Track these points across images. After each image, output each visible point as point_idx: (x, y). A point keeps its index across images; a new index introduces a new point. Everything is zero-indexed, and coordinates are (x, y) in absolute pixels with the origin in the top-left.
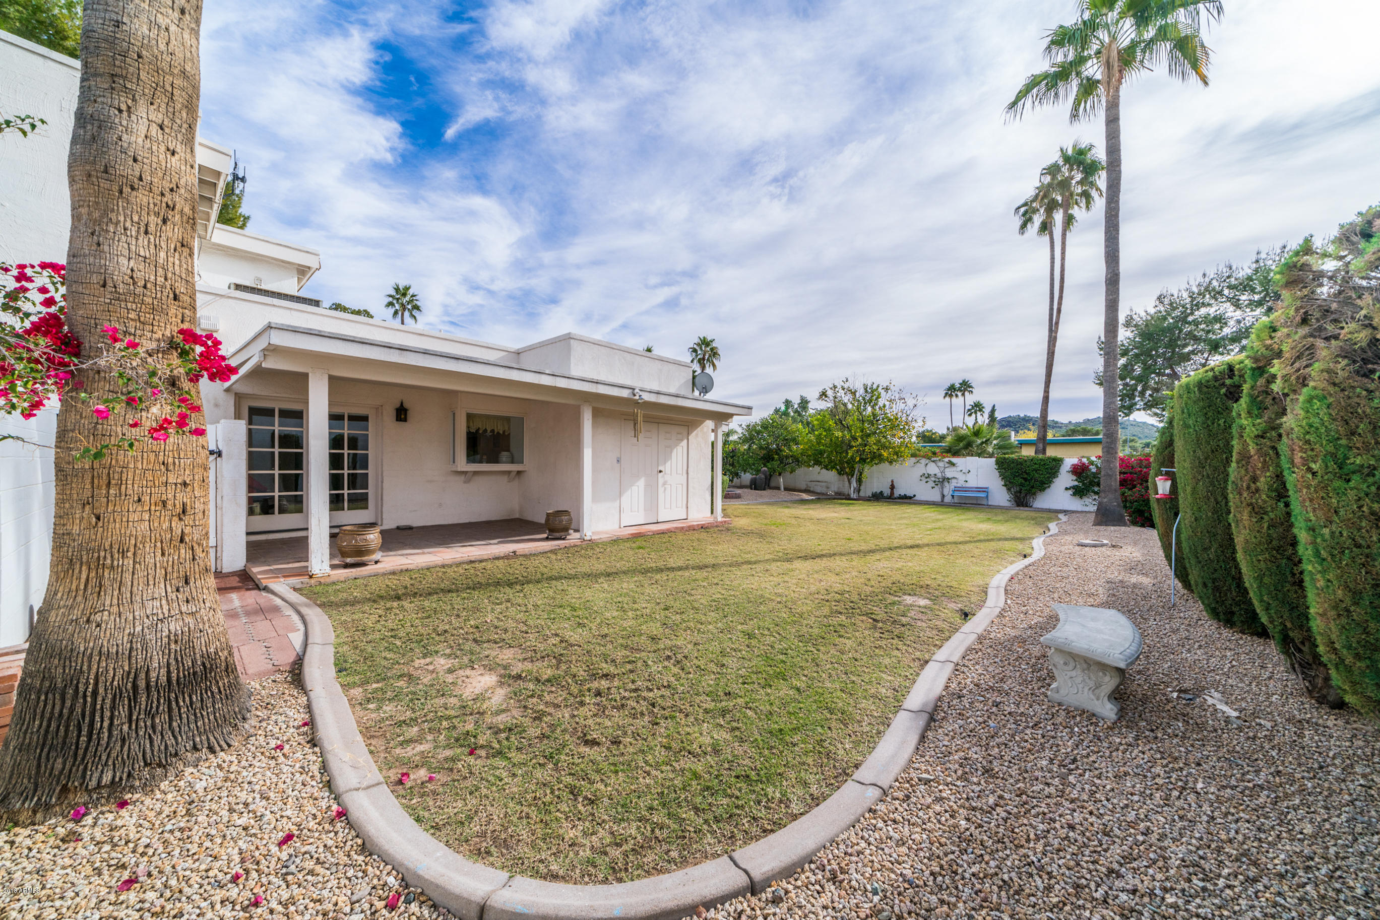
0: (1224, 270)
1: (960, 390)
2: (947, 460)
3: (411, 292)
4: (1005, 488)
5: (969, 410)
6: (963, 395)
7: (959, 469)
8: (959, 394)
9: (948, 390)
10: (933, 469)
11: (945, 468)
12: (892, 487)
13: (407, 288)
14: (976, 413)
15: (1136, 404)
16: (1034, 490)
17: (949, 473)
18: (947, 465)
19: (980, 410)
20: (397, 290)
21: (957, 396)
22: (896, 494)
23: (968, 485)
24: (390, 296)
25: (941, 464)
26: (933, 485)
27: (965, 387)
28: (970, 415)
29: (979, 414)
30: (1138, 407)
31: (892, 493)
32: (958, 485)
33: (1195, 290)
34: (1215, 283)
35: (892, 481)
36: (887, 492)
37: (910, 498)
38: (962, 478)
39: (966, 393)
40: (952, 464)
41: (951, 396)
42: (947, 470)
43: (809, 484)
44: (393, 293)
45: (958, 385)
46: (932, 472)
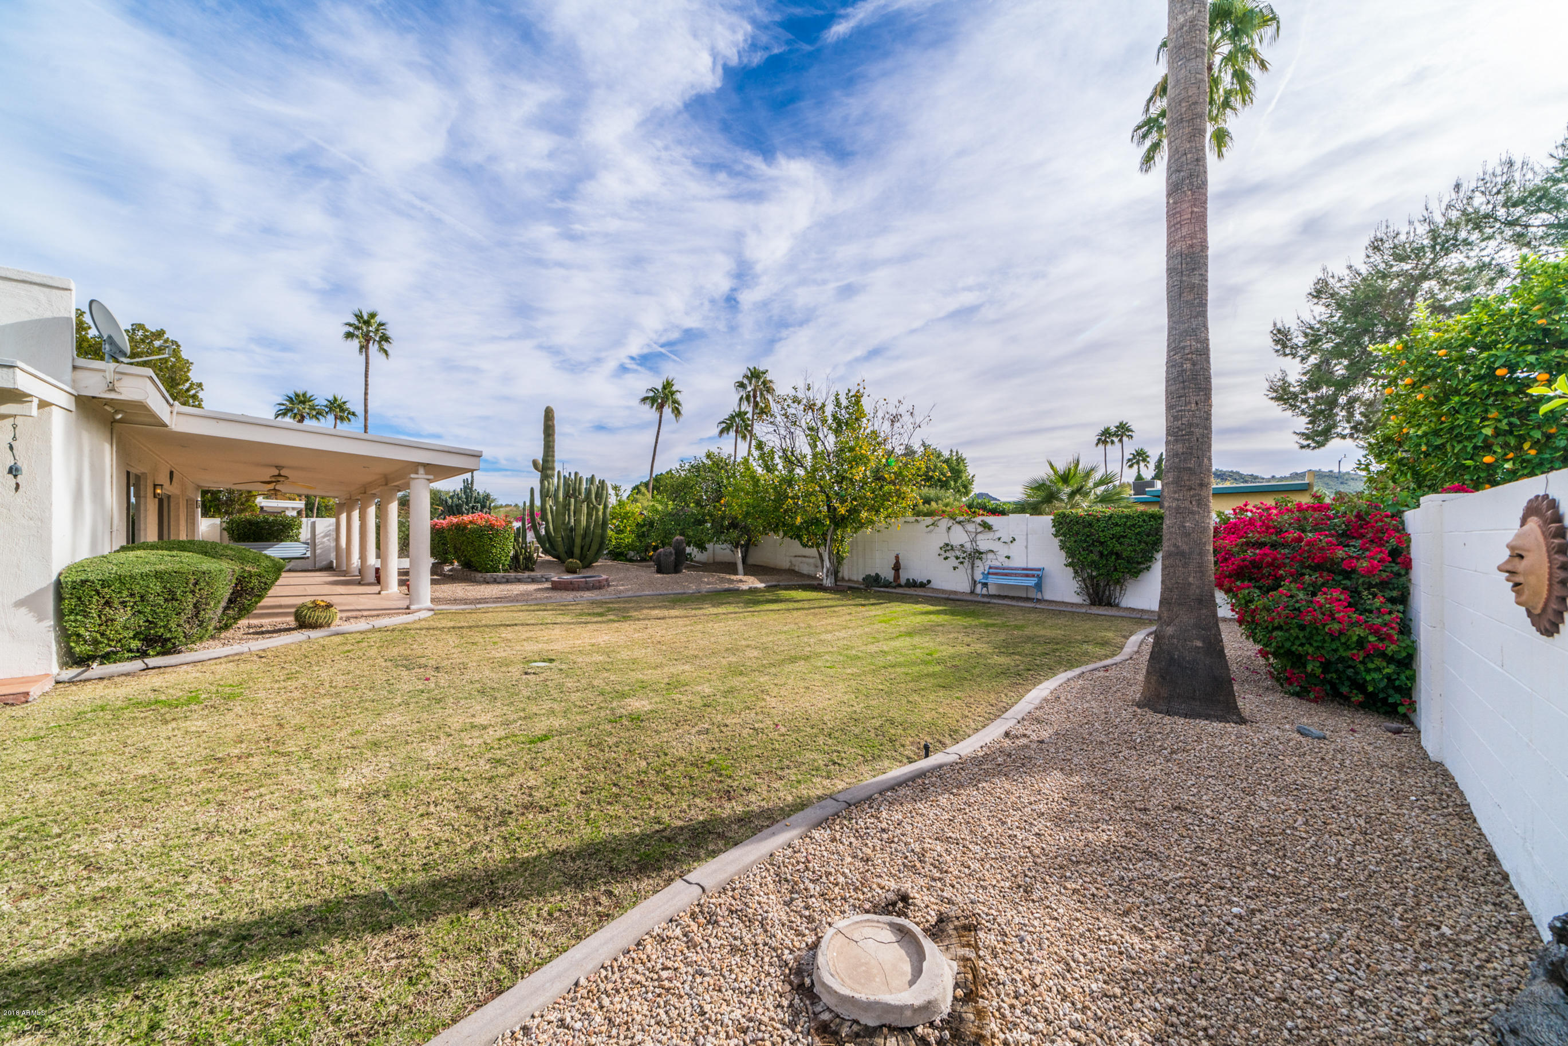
0: (1498, 171)
1: (1116, 435)
2: (979, 519)
3: (378, 319)
4: (1070, 570)
5: (1129, 460)
6: (1121, 440)
7: (998, 535)
8: (1116, 440)
9: (1102, 435)
10: (959, 536)
11: (977, 533)
12: (897, 567)
13: (373, 315)
14: (1138, 463)
15: (1335, 426)
16: (1116, 575)
17: (984, 543)
18: (980, 529)
19: (1144, 460)
20: (359, 316)
21: (1112, 442)
22: (903, 577)
23: (1007, 563)
24: (350, 325)
25: (971, 527)
26: (956, 563)
27: (1123, 431)
28: (1131, 466)
29: (1142, 464)
30: (1339, 430)
31: (897, 576)
32: (998, 564)
33: (1440, 220)
34: (1479, 200)
35: (897, 557)
36: (888, 574)
37: (922, 585)
38: (1002, 550)
39: (1125, 439)
40: (986, 527)
41: (1105, 442)
42: (980, 537)
43: (793, 559)
44: (353, 320)
45: (1113, 429)
46: (955, 542)
